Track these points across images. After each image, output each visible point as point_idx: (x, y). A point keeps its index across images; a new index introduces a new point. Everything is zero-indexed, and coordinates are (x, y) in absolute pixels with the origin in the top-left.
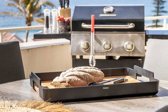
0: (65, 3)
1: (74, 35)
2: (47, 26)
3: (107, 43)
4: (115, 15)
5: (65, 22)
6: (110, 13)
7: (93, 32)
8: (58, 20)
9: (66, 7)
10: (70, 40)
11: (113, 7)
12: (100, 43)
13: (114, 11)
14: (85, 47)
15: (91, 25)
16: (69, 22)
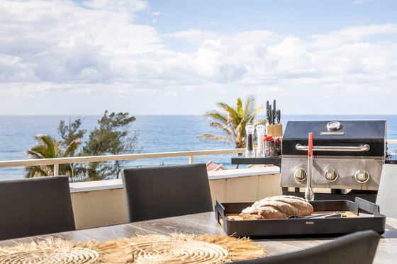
0: (274, 118)
1: (286, 160)
2: (251, 148)
3: (330, 172)
4: (342, 133)
5: (273, 142)
6: (335, 130)
7: (310, 155)
8: (265, 140)
9: (276, 122)
10: (280, 166)
11: (340, 122)
12: (321, 171)
13: (341, 127)
14: (300, 176)
15: (308, 147)
16: (280, 142)
